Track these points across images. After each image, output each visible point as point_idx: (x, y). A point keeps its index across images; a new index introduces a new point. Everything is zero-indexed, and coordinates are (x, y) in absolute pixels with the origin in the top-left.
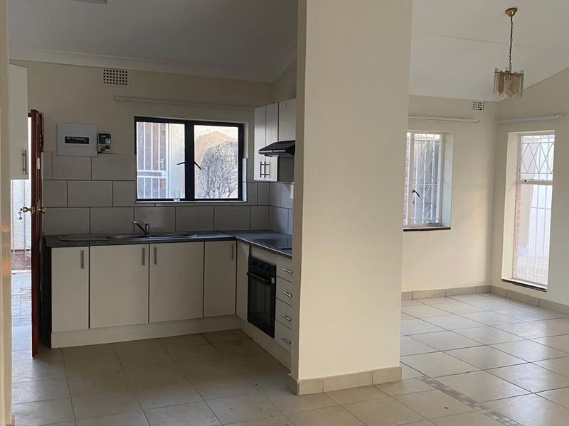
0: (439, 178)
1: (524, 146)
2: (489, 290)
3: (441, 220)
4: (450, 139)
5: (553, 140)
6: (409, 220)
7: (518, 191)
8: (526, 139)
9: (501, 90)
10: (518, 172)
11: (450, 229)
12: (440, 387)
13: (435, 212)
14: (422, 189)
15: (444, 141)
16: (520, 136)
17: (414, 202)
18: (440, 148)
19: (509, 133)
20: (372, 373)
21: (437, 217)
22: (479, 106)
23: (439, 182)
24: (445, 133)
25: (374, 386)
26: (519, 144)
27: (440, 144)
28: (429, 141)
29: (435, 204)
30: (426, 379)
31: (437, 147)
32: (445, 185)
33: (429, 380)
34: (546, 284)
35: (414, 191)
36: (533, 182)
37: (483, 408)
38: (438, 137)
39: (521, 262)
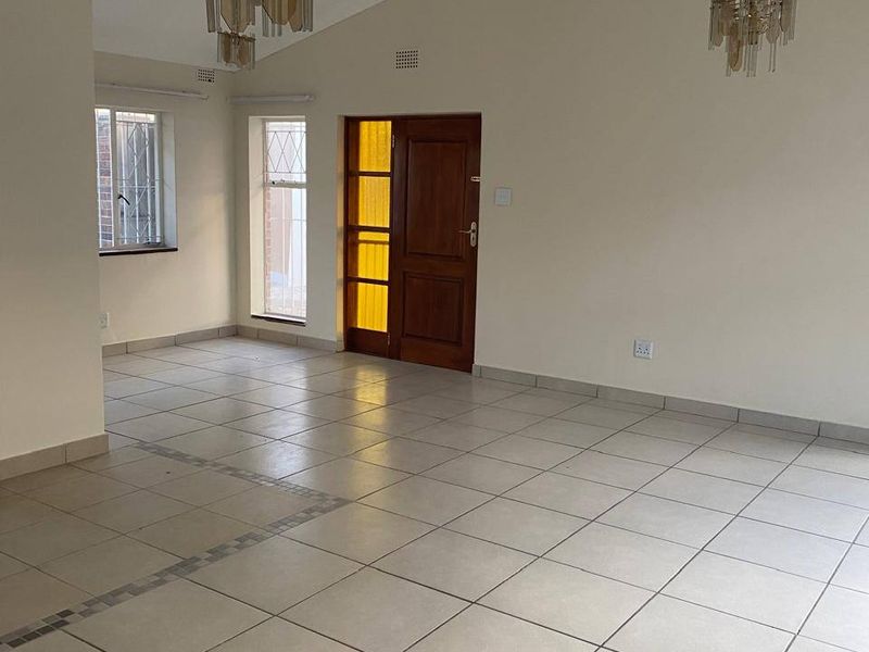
0: (157, 177)
1: (271, 135)
2: (235, 332)
3: (163, 237)
4: (169, 122)
5: (304, 129)
6: (117, 239)
7: (266, 196)
8: (272, 126)
9: (227, 58)
10: (265, 170)
11: (176, 250)
12: (161, 452)
13: (154, 227)
14: (131, 192)
15: (160, 122)
16: (264, 122)
17: (122, 213)
18: (156, 134)
19: (250, 118)
20: (65, 446)
21: (158, 234)
22: (207, 76)
23: (157, 183)
24: (161, 113)
25: (69, 464)
26: (264, 132)
27: (155, 128)
28: (139, 124)
29: (153, 214)
30: (142, 445)
31: (151, 132)
32: (166, 188)
33: (147, 445)
34: (305, 316)
35: (121, 196)
36: (283, 184)
37: (215, 465)
38: (152, 118)
39: (274, 292)
